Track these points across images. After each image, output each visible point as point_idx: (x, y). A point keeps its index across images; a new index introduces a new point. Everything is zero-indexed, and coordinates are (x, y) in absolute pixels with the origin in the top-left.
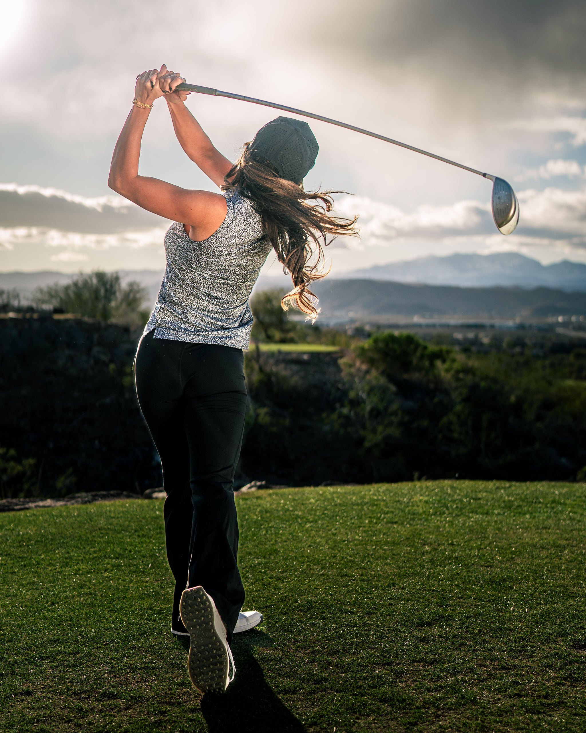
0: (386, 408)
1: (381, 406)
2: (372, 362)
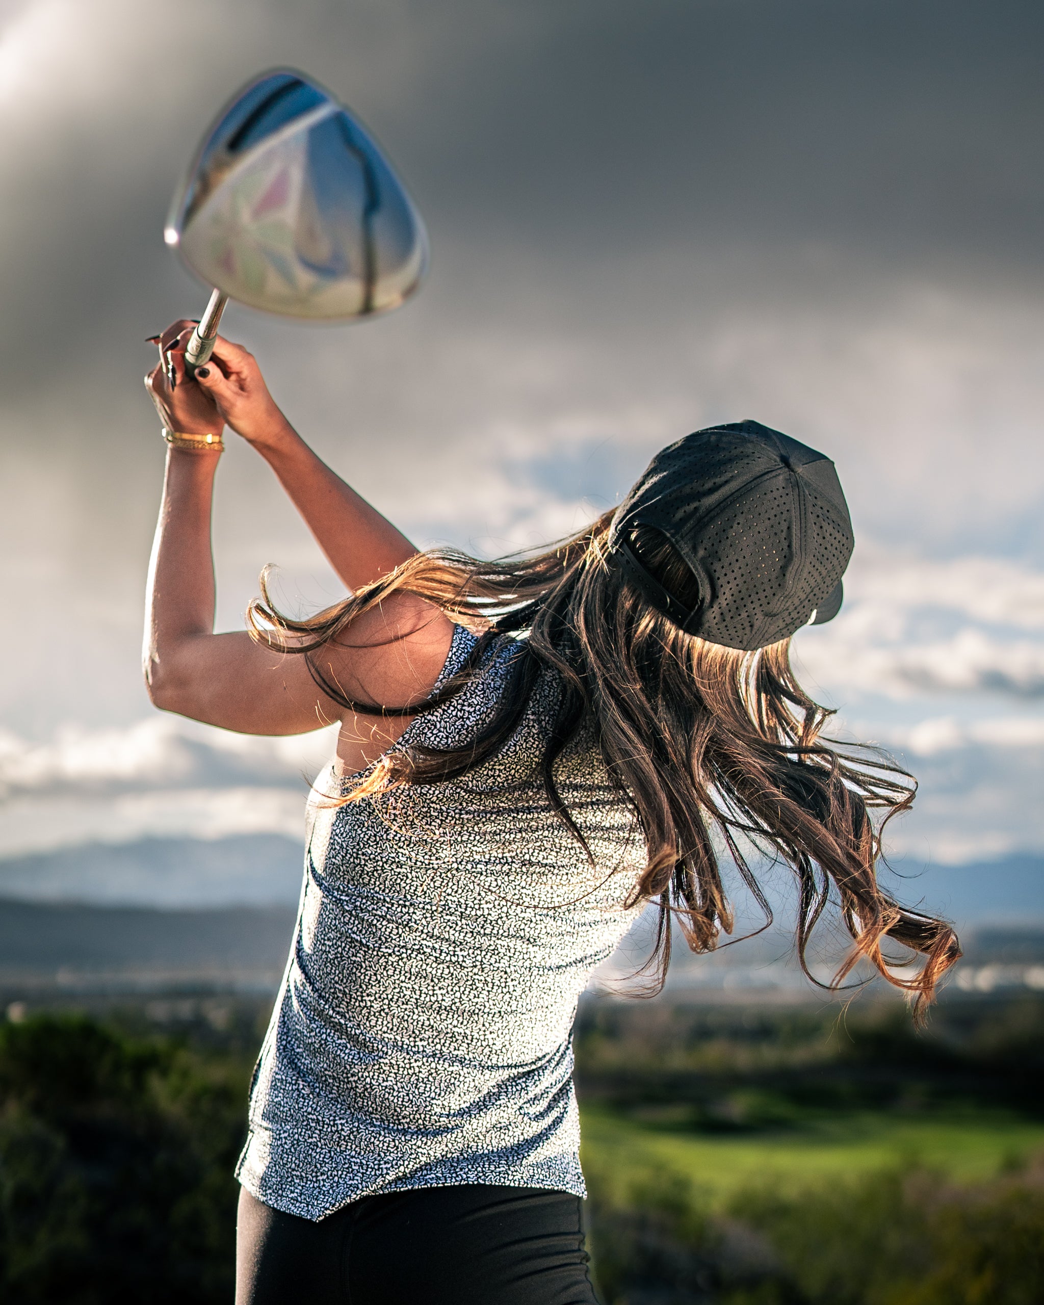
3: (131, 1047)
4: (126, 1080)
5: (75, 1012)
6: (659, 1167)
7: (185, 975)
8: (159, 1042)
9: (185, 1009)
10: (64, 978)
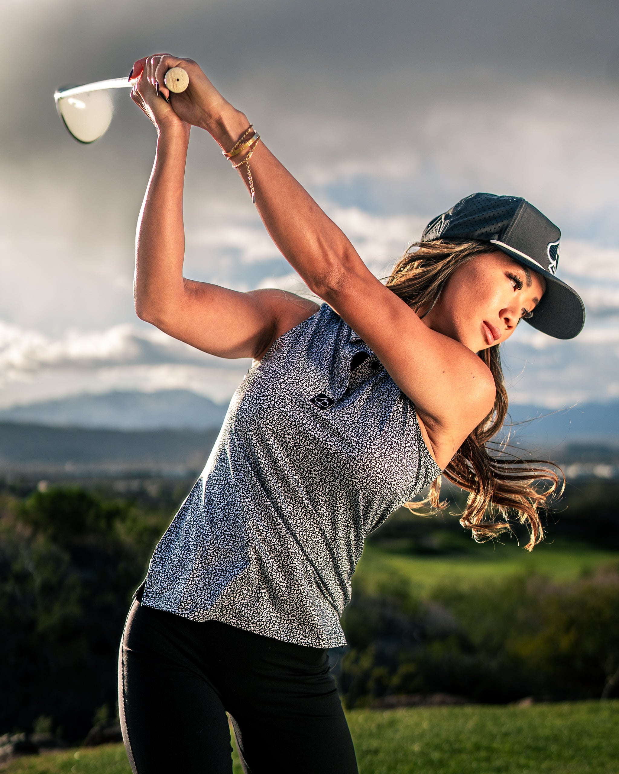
0: (60, 582)
1: (54, 580)
2: (36, 526)
3: (105, 505)
4: (103, 524)
5: (75, 486)
7: (135, 466)
8: (121, 503)
9: (135, 485)
10: (69, 467)
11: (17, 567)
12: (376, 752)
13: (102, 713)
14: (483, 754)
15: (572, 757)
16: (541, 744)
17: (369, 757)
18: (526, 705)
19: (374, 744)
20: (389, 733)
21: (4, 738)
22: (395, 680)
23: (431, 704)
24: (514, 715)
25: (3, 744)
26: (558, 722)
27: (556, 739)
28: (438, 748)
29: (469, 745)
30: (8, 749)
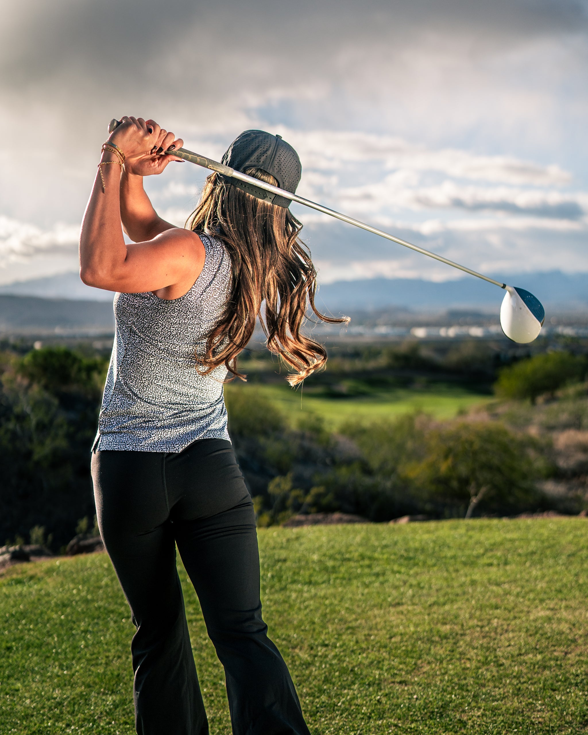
0: (51, 422)
1: (46, 420)
2: (32, 377)
3: (86, 361)
4: (84, 375)
5: (63, 346)
6: (310, 412)
10: (58, 331)
11: (17, 410)
12: (285, 560)
13: (83, 524)
14: (367, 562)
15: (434, 565)
16: (411, 555)
17: (280, 564)
18: (404, 521)
19: (283, 554)
20: (296, 545)
21: (4, 549)
22: (309, 499)
23: (331, 522)
24: (393, 531)
25: (3, 554)
26: (426, 536)
27: (423, 550)
28: (332, 557)
29: (356, 555)
30: (7, 556)
